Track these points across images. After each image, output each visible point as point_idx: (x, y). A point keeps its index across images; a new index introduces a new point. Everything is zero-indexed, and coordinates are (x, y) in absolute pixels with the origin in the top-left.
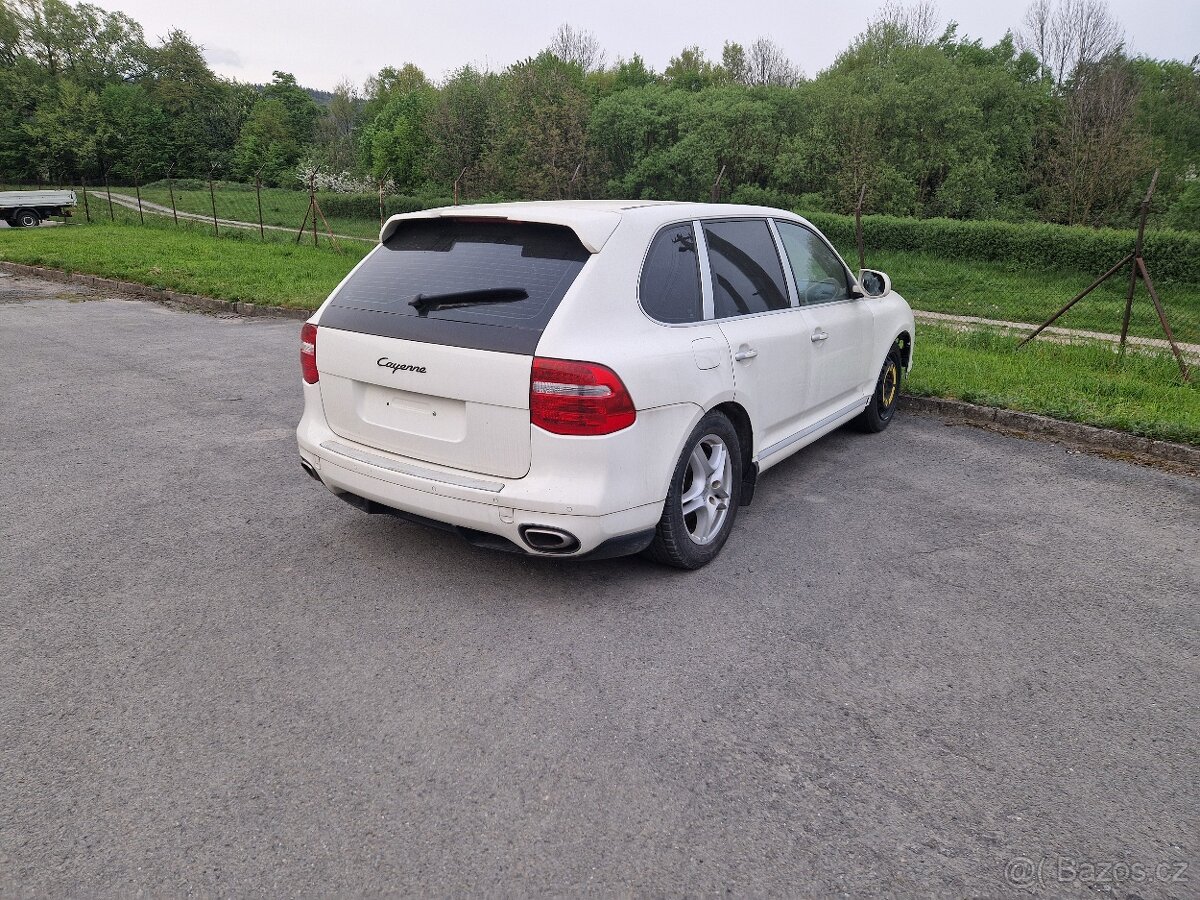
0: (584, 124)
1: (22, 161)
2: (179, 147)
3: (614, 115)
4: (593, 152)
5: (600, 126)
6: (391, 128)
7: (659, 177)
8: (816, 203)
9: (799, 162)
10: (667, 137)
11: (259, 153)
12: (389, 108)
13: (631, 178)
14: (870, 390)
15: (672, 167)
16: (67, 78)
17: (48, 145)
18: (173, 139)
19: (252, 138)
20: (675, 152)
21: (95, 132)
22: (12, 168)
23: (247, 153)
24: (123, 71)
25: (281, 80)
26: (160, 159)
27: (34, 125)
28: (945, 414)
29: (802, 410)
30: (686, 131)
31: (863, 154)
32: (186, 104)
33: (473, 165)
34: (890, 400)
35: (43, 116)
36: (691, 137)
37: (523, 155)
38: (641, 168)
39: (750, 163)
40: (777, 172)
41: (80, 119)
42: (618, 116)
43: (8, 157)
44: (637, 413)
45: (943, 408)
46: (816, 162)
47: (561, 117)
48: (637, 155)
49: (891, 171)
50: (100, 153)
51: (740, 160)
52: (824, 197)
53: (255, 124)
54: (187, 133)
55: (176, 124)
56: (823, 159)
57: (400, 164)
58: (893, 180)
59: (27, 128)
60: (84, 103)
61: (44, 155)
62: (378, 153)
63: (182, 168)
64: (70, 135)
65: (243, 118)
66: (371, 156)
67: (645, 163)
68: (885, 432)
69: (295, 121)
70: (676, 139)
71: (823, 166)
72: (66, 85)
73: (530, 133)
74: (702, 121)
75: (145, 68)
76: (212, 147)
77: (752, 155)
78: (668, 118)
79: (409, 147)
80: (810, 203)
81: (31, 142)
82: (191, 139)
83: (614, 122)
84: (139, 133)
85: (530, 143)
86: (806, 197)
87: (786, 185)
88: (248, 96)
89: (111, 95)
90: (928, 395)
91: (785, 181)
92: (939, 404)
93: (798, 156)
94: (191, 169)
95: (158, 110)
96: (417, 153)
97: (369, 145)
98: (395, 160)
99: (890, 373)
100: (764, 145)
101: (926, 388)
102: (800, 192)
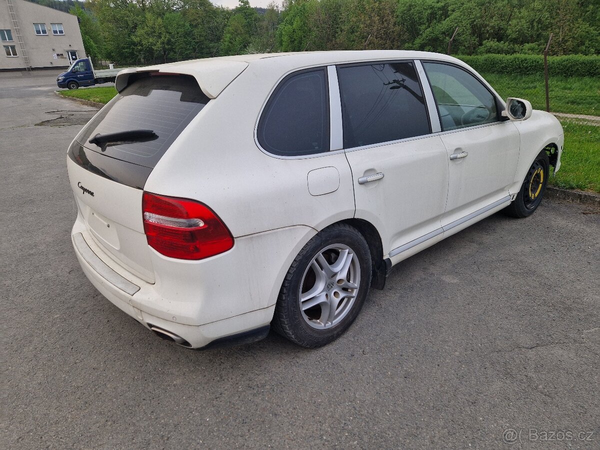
0: (393, 12)
1: (132, 54)
2: (197, 43)
3: (410, 6)
4: (397, 28)
5: (402, 12)
6: (292, 24)
7: (436, 39)
8: (532, 49)
9: (524, 24)
10: (442, 15)
11: (231, 43)
12: (292, 13)
13: (418, 41)
14: (516, 190)
15: (444, 33)
16: (149, 11)
17: (142, 45)
18: (194, 39)
19: (228, 35)
20: (445, 24)
21: (161, 38)
22: (128, 57)
23: (226, 43)
24: (173, 6)
25: (243, 4)
26: (189, 50)
27: (136, 36)
28: (584, 203)
29: (439, 214)
30: (453, 11)
31: (568, 17)
32: (199, 20)
33: (332, 41)
34: (536, 195)
35: (140, 32)
36: (456, 14)
37: (359, 33)
38: (424, 35)
39: (493, 27)
40: (509, 32)
41: (154, 32)
42: (412, 6)
43: (126, 52)
44: (235, 239)
45: (583, 199)
46: (535, 24)
47: (380, 10)
48: (423, 27)
49: (585, 26)
50: (164, 48)
51: (487, 25)
52: (539, 45)
53: (230, 28)
54: (200, 35)
55: (196, 31)
56: (539, 22)
57: (296, 42)
58: (587, 32)
59: (133, 37)
60: (156, 24)
61: (141, 50)
62: (285, 38)
63: (198, 53)
64: (151, 40)
65: (225, 25)
66: (282, 40)
67: (426, 33)
68: (530, 217)
69: (249, 25)
70: (447, 16)
71: (540, 26)
72: (148, 15)
73: (363, 20)
74: (463, 4)
75: (182, 4)
76: (212, 41)
77: (494, 22)
78: (443, 4)
79: (300, 33)
80: (529, 50)
81: (135, 44)
82: (202, 38)
83: (411, 9)
84: (180, 37)
85: (362, 26)
86: (527, 46)
87: (515, 39)
88: (227, 14)
89: (167, 19)
90: (573, 188)
91: (514, 36)
92: (580, 195)
93: (523, 21)
94: (202, 53)
95: (187, 24)
96: (304, 37)
97: (281, 35)
98: (293, 41)
99: (538, 175)
100: (501, 16)
101: (571, 183)
102: (522, 43)
